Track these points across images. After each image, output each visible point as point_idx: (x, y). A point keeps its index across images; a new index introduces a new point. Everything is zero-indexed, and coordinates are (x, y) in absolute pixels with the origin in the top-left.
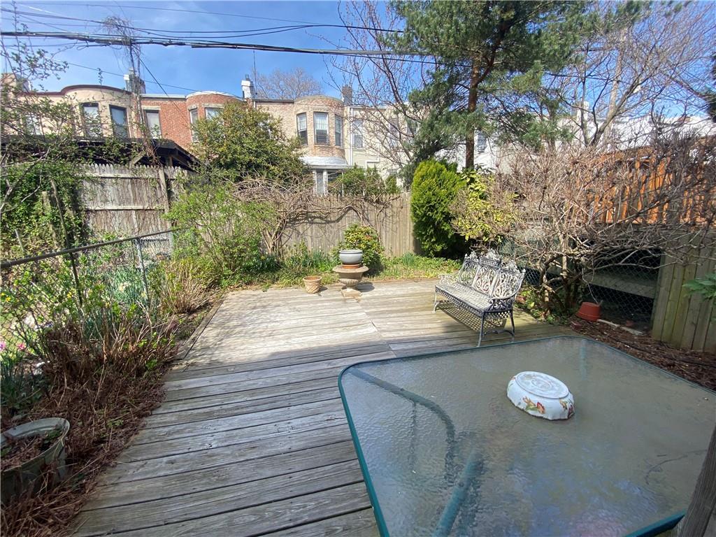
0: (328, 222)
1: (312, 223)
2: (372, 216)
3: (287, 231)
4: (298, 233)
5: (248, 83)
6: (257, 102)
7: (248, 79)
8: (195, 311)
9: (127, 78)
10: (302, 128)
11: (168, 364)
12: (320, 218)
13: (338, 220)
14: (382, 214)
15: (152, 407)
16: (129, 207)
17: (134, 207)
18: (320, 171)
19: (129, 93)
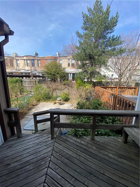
0: (62, 90)
1: (58, 90)
2: (70, 89)
3: (54, 91)
4: (56, 92)
5: (58, 53)
6: (59, 57)
7: (58, 52)
8: (34, 106)
9: (35, 53)
10: (69, 63)
11: (26, 114)
12: (60, 89)
13: (63, 90)
14: (72, 89)
15: (22, 119)
16: (29, 86)
17: (30, 86)
18: (70, 74)
19: (35, 56)
